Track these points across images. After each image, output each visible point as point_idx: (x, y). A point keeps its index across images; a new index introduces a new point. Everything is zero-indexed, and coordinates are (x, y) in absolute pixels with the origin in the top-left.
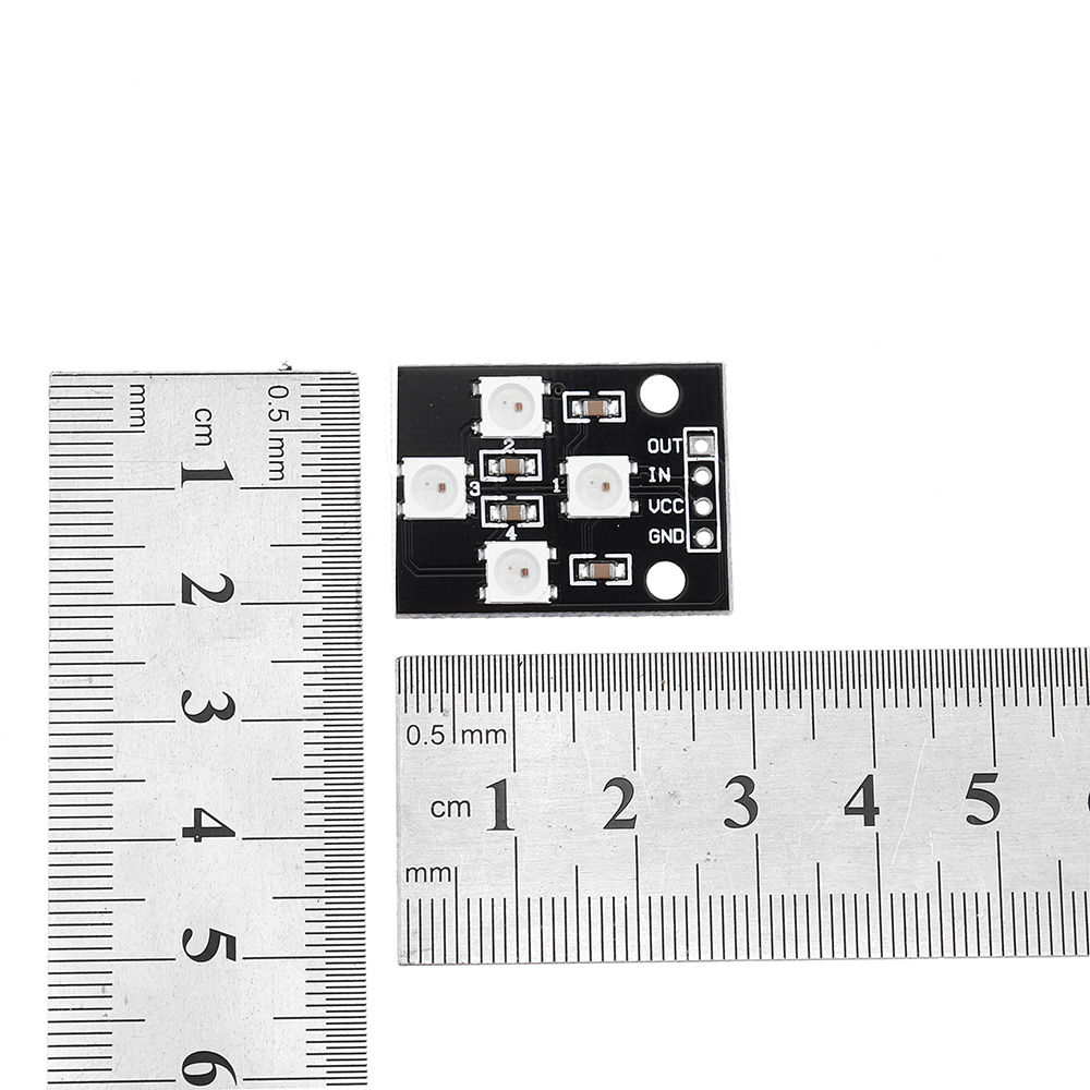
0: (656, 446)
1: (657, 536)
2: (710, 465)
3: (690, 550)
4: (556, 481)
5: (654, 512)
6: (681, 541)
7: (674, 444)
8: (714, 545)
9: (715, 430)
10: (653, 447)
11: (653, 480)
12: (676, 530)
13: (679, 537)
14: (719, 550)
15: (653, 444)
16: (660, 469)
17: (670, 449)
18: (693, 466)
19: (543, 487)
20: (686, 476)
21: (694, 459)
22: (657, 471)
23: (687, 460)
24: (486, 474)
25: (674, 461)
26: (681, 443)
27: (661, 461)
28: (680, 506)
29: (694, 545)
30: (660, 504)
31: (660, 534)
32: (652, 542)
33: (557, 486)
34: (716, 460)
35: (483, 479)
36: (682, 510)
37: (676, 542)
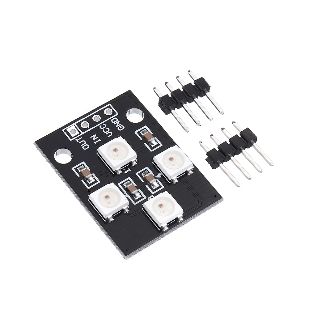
0: (85, 146)
1: (120, 127)
2: (79, 125)
3: (117, 114)
4: (126, 172)
5: (112, 133)
6: (116, 118)
7: (79, 141)
8: (109, 107)
9: (63, 130)
10: (87, 147)
11: (99, 140)
12: (113, 122)
13: (115, 120)
14: (110, 105)
15: (85, 147)
16: (93, 140)
17: (83, 141)
18: (83, 130)
19: (132, 175)
20: (89, 130)
21: (80, 131)
22: (96, 140)
23: (82, 133)
24: (142, 197)
25: (87, 137)
26: (77, 138)
27: (90, 142)
28: (103, 126)
29: (114, 113)
30: (107, 133)
31: (119, 126)
32: (124, 128)
33: (128, 171)
34: (75, 124)
35: (145, 198)
36: (103, 124)
37: (117, 120)
